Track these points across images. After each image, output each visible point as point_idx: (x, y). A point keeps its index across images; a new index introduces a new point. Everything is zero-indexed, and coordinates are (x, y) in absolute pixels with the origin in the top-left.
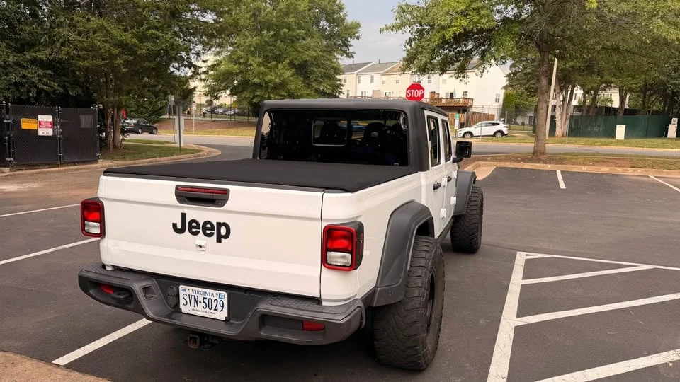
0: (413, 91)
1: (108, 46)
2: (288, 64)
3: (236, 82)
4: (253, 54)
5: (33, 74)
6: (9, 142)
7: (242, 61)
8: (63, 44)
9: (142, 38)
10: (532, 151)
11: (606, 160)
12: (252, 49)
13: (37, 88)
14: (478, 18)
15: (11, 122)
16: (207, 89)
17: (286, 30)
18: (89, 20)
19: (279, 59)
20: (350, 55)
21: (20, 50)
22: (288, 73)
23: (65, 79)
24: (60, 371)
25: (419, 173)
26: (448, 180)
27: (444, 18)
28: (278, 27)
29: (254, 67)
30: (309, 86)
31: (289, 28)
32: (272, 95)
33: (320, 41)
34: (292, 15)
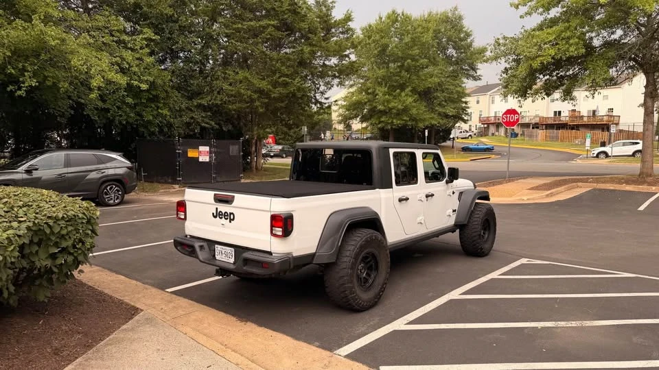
0: (508, 116)
1: (249, 92)
2: (411, 91)
3: (366, 110)
4: (380, 84)
5: (198, 115)
6: (179, 167)
7: (369, 91)
8: (219, 93)
9: (275, 84)
10: (639, 173)
12: (380, 80)
13: (201, 126)
14: (567, 46)
15: (180, 151)
16: (340, 118)
17: (409, 61)
18: (237, 73)
19: (402, 87)
21: (190, 98)
22: (410, 100)
23: (221, 118)
24: (167, 294)
25: (377, 190)
26: (427, 196)
27: (530, 50)
28: (404, 59)
29: (380, 96)
30: (433, 110)
31: (413, 60)
32: (395, 121)
33: (446, 68)
34: (416, 48)
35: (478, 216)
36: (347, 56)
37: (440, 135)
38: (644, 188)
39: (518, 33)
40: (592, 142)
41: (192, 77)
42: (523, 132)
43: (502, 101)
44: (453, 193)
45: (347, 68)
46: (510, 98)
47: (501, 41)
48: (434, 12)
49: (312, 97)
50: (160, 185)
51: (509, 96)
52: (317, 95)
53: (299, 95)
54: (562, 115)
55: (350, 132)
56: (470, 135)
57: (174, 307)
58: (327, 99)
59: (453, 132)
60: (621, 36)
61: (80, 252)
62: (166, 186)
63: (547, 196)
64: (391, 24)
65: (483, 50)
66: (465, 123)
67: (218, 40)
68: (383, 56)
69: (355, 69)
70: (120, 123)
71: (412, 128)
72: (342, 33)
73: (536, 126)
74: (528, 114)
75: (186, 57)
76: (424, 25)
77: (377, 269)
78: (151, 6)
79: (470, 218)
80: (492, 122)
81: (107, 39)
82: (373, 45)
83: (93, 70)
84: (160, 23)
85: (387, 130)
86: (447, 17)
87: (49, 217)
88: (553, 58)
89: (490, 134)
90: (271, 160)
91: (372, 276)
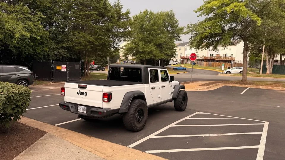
0: (192, 56)
1: (85, 42)
2: (153, 44)
3: (134, 51)
5: (61, 51)
6: (52, 73)
7: (136, 43)
8: (71, 41)
9: (97, 39)
10: (241, 80)
11: (271, 84)
12: (140, 39)
13: (62, 56)
14: (215, 29)
15: (53, 67)
16: (124, 54)
17: (153, 32)
18: (80, 33)
19: (150, 43)
20: (179, 40)
21: (58, 44)
22: (153, 48)
23: (72, 53)
24: (55, 127)
25: (144, 84)
26: (162, 87)
27: (201, 30)
28: (150, 30)
29: (140, 45)
30: (162, 53)
31: (154, 31)
32: (147, 56)
33: (168, 35)
34: (156, 26)
35: (181, 95)
36: (128, 28)
37: (165, 63)
38: (243, 86)
39: (196, 23)
40: (225, 67)
41: (59, 34)
42: (198, 62)
43: (190, 50)
44: (172, 86)
45: (128, 33)
46: (193, 49)
47: (190, 26)
48: (163, 12)
49: (112, 45)
50: (43, 82)
51: (192, 48)
52: (114, 44)
53: (107, 44)
54: (213, 56)
55: (127, 60)
56: (177, 63)
57: (59, 131)
58: (119, 46)
59: (170, 62)
60: (235, 26)
61: (24, 107)
62: (46, 82)
63: (207, 88)
64: (145, 15)
65: (183, 29)
66: (175, 58)
67: (71, 19)
68: (142, 28)
69: (131, 34)
70: (25, 53)
71: (154, 60)
72: (125, 19)
73: (203, 60)
74: (200, 55)
75: (56, 25)
76: (159, 17)
77: (143, 115)
78: (41, 2)
79: (178, 96)
80: (186, 58)
81: (22, 16)
82: (138, 24)
83: (16, 30)
84: (45, 10)
85: (144, 60)
86: (168, 14)
87: (13, 93)
88: (210, 33)
89: (185, 63)
90: (93, 72)
91: (141, 118)
